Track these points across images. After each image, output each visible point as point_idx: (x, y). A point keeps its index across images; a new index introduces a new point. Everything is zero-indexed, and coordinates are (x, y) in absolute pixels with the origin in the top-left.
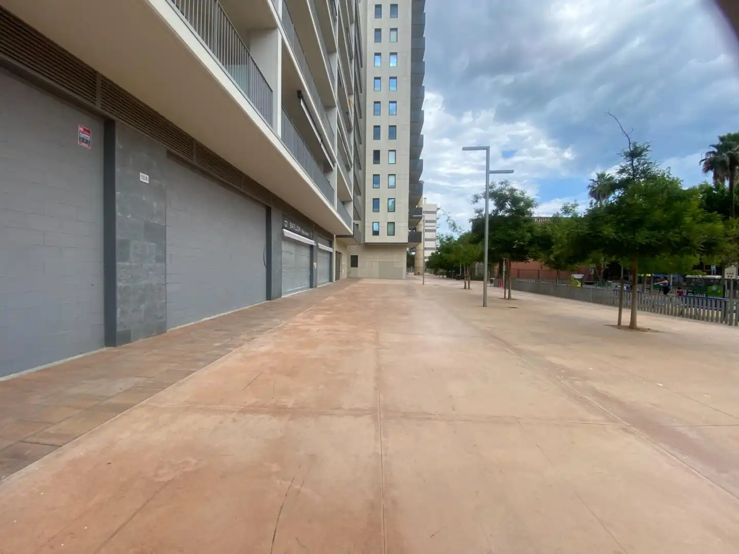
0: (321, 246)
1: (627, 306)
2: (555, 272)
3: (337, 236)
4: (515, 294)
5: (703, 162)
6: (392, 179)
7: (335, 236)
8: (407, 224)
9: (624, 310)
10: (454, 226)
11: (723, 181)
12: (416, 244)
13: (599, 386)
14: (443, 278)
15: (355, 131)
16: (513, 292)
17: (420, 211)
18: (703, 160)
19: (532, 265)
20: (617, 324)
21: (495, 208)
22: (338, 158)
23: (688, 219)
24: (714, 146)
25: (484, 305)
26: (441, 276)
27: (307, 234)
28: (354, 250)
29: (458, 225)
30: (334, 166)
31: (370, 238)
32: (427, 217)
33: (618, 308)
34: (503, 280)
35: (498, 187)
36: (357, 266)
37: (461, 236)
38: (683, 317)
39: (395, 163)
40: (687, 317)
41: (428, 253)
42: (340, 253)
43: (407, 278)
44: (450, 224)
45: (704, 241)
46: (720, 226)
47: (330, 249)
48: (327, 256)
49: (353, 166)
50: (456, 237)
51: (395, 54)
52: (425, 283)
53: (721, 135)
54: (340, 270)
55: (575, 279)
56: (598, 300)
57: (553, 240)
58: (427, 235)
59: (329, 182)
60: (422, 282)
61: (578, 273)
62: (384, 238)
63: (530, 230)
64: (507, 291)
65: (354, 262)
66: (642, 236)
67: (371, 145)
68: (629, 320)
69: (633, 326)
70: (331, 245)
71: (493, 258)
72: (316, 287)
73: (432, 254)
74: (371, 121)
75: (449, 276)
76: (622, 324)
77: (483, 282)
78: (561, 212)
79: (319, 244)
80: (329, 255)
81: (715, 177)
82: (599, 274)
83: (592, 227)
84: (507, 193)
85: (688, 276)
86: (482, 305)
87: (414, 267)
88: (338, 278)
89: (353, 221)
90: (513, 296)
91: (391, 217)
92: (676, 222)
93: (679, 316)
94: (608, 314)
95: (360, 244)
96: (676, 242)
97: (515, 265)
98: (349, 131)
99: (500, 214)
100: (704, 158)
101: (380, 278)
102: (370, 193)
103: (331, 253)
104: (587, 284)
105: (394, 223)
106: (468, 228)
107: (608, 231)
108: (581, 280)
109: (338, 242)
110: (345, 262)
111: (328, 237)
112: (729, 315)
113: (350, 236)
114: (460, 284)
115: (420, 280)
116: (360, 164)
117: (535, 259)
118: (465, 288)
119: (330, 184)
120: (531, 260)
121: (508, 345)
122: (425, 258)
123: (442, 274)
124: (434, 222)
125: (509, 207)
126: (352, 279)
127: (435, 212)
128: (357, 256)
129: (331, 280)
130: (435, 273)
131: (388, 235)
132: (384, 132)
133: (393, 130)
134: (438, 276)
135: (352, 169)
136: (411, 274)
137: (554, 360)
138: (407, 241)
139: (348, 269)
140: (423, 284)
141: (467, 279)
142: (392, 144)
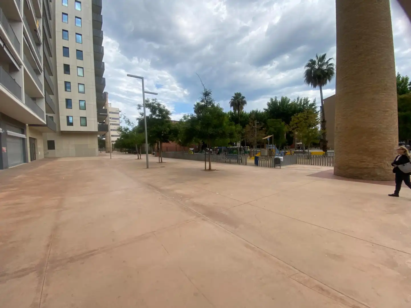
0: (10, 133)
2: (182, 147)
3: (30, 125)
4: (165, 160)
5: (230, 103)
6: (81, 88)
7: (27, 125)
8: (96, 119)
9: (207, 162)
10: (128, 122)
11: (236, 111)
12: (105, 132)
13: (195, 200)
14: (126, 154)
15: (45, 44)
16: (163, 158)
17: (106, 111)
18: (230, 102)
19: (172, 144)
20: (205, 169)
21: (151, 113)
22: (24, 61)
23: (225, 124)
24: (233, 97)
25: (148, 168)
26: (125, 153)
28: (50, 137)
29: (130, 121)
30: (20, 67)
31: (64, 127)
32: (110, 115)
33: (205, 162)
34: (159, 153)
35: (151, 101)
36: (54, 149)
37: (134, 128)
38: (226, 163)
39: (78, 76)
40: (227, 163)
41: (115, 139)
42: (35, 139)
43: (99, 155)
44: (126, 120)
45: (229, 133)
46: (234, 127)
47: (23, 136)
48: (20, 142)
49: (43, 72)
50: (131, 129)
51: (80, 2)
52: (112, 157)
53: (235, 93)
54: (36, 152)
55: (191, 150)
56: (199, 159)
57: (179, 132)
58: (111, 127)
59: (14, 80)
60: (110, 157)
61: (192, 148)
62: (77, 127)
63: (169, 126)
64: (160, 158)
65: (51, 145)
66: (210, 131)
67: (61, 60)
68: (209, 167)
69: (210, 169)
70: (23, 132)
71: (152, 142)
72: (7, 168)
73: (118, 139)
74: (60, 43)
75: (130, 153)
76: (207, 169)
77: (145, 155)
78: (183, 119)
79: (8, 131)
80: (22, 140)
81: (234, 109)
82: (200, 147)
83: (192, 125)
84: (156, 106)
85: (228, 147)
86: (146, 167)
87: (105, 148)
88: (33, 158)
89: (45, 114)
90: (163, 161)
91: (83, 113)
92: (221, 125)
93: (225, 163)
94: (201, 165)
95: (55, 132)
96: (221, 133)
97: (164, 144)
98: (38, 44)
99: (154, 117)
100: (230, 101)
101: (77, 156)
102: (63, 95)
103: (23, 139)
104: (196, 152)
105: (86, 118)
106: (136, 124)
107: (198, 127)
108: (193, 151)
109: (31, 130)
110: (41, 147)
111: (21, 126)
112: (239, 161)
113: (43, 125)
114: (135, 157)
115: (109, 156)
116: (50, 69)
117: (172, 141)
118: (138, 158)
119: (15, 82)
120: (170, 142)
121: (156, 188)
122: (113, 141)
123: (125, 151)
124: (118, 119)
125: (158, 113)
126: (47, 158)
127: (118, 113)
128: (54, 141)
129: (25, 160)
130: (121, 151)
131: (81, 126)
132: (72, 53)
133: (80, 54)
134: (122, 153)
135: (42, 74)
136: (103, 153)
137: (178, 191)
138: (97, 130)
139: (45, 151)
140: (111, 158)
141: (139, 154)
142: (80, 63)
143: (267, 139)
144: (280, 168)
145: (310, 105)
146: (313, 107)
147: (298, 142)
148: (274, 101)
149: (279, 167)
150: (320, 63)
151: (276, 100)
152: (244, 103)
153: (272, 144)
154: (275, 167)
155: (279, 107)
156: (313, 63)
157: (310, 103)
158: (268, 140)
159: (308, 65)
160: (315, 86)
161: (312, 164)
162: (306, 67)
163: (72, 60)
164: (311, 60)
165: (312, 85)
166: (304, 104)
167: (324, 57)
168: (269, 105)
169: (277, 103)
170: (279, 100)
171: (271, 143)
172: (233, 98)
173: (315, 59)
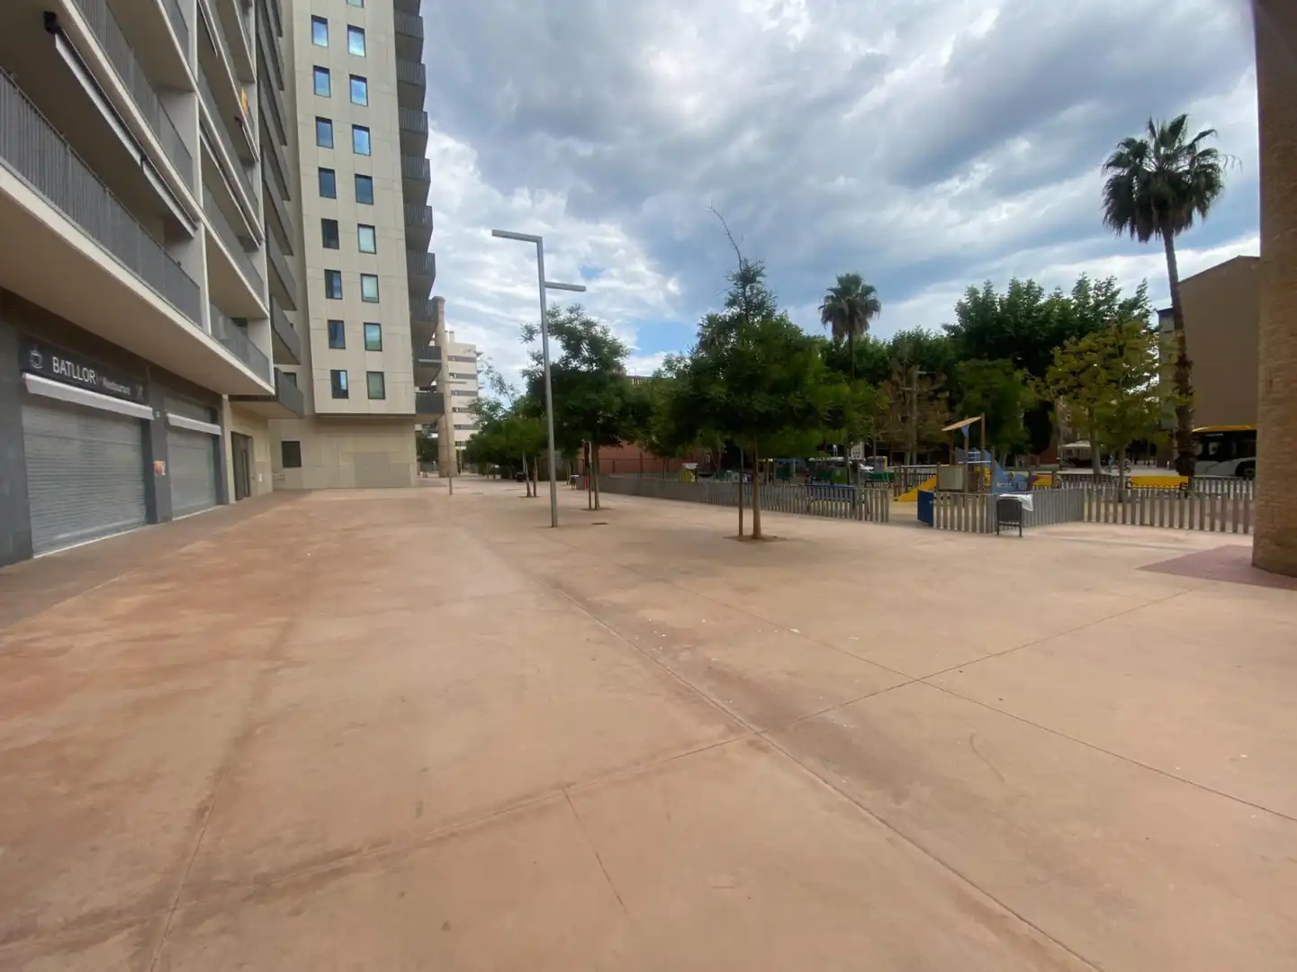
0: (175, 419)
1: (748, 505)
2: (660, 461)
3: (232, 398)
4: (606, 500)
5: (822, 310)
6: (369, 287)
7: (225, 397)
8: (411, 378)
9: (744, 511)
10: (500, 384)
11: (842, 336)
12: (437, 416)
14: (495, 480)
15: (266, 161)
16: (601, 495)
17: (437, 352)
19: (630, 451)
20: (737, 534)
21: (564, 353)
22: (207, 213)
23: (811, 379)
24: (832, 290)
25: (554, 525)
26: (491, 477)
27: (126, 390)
28: (290, 430)
29: (507, 382)
30: (195, 229)
31: (325, 403)
32: (451, 367)
33: (737, 510)
34: (591, 479)
35: (564, 316)
36: (299, 465)
37: (515, 402)
38: (810, 514)
39: (361, 251)
40: (814, 514)
41: (464, 436)
42: (246, 438)
43: (422, 485)
44: (492, 379)
47: (215, 429)
48: (206, 446)
49: (264, 244)
50: (507, 404)
51: (360, 30)
52: (454, 491)
53: (839, 275)
54: (251, 475)
55: (688, 470)
56: (716, 500)
57: (654, 409)
58: (454, 402)
59: (178, 265)
60: (446, 490)
61: (693, 462)
62: (359, 403)
63: (621, 393)
64: (593, 494)
65: (291, 455)
66: (761, 402)
67: (314, 208)
68: (752, 525)
69: (756, 535)
70: (215, 418)
71: (567, 443)
72: (167, 519)
73: (472, 436)
74: (311, 156)
75: (506, 476)
76: (745, 533)
77: (549, 483)
78: (663, 369)
79: (170, 415)
80: (210, 443)
81: (835, 330)
82: (716, 461)
84: (581, 328)
85: (812, 459)
86: (551, 525)
87: (437, 461)
88: (243, 489)
89: (272, 366)
90: (602, 503)
91: (374, 362)
93: (806, 513)
94: (724, 519)
95: (301, 416)
96: (797, 410)
97: (604, 451)
98: (247, 162)
99: (574, 363)
100: (822, 305)
101: (361, 486)
102: (321, 309)
103: (215, 439)
104: (703, 476)
105: (382, 374)
106: (522, 389)
108: (695, 472)
109: (236, 413)
110: (263, 457)
111: (208, 402)
112: (858, 507)
113: (267, 398)
114: (519, 489)
115: (445, 486)
116: (284, 236)
117: (631, 440)
118: (529, 495)
119: (183, 271)
120: (624, 443)
122: (457, 444)
123: (493, 472)
124: (474, 377)
125: (586, 354)
126: (281, 492)
127: (473, 360)
128: (297, 443)
129: (220, 498)
130: (482, 472)
131: (370, 398)
132: (345, 186)
133: (364, 188)
134: (485, 477)
135: (263, 248)
136: (433, 476)
138: (413, 411)
139: (274, 471)
140: (451, 493)
141: (531, 479)
142: (365, 213)
143: (958, 431)
144: (1020, 535)
145: (1121, 306)
146: (1136, 312)
147: (1068, 442)
148: (981, 296)
149: (1016, 532)
150: (1162, 150)
151: (988, 292)
152: (873, 307)
153: (980, 449)
154: (998, 531)
155: (1000, 320)
156: (1139, 150)
157: (1121, 298)
158: (966, 432)
159: (1118, 161)
160: (1144, 236)
161: (1147, 521)
162: (1111, 168)
163: (344, 208)
164: (1129, 143)
165: (1132, 231)
166: (1098, 304)
167: (1177, 127)
168: (962, 310)
169: (993, 303)
170: (1002, 292)
171: (975, 443)
172: (832, 294)
173: (1142, 136)
